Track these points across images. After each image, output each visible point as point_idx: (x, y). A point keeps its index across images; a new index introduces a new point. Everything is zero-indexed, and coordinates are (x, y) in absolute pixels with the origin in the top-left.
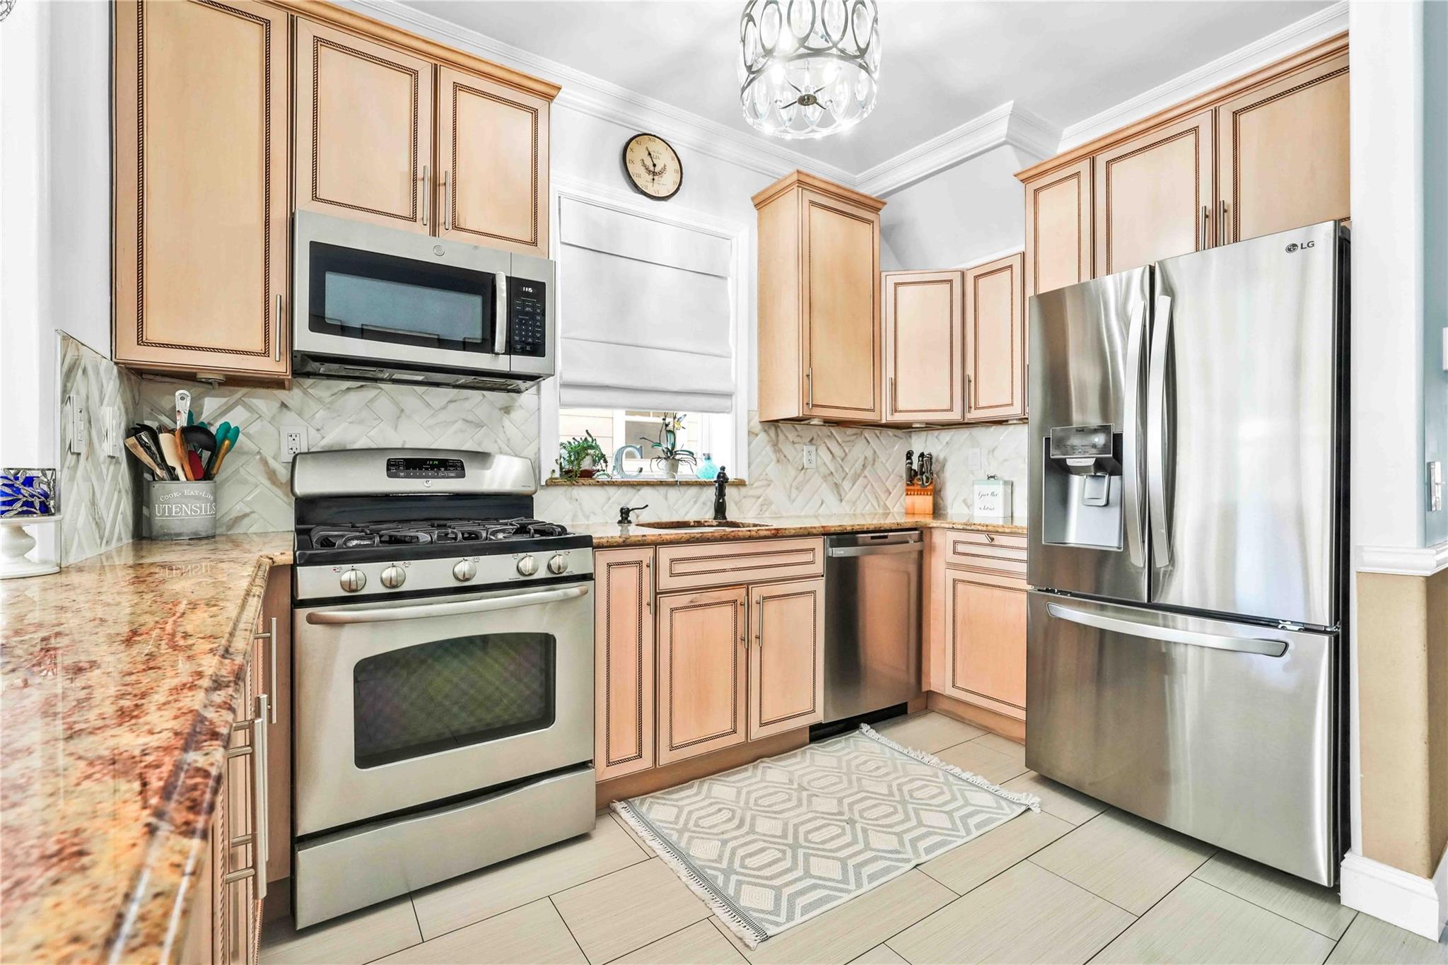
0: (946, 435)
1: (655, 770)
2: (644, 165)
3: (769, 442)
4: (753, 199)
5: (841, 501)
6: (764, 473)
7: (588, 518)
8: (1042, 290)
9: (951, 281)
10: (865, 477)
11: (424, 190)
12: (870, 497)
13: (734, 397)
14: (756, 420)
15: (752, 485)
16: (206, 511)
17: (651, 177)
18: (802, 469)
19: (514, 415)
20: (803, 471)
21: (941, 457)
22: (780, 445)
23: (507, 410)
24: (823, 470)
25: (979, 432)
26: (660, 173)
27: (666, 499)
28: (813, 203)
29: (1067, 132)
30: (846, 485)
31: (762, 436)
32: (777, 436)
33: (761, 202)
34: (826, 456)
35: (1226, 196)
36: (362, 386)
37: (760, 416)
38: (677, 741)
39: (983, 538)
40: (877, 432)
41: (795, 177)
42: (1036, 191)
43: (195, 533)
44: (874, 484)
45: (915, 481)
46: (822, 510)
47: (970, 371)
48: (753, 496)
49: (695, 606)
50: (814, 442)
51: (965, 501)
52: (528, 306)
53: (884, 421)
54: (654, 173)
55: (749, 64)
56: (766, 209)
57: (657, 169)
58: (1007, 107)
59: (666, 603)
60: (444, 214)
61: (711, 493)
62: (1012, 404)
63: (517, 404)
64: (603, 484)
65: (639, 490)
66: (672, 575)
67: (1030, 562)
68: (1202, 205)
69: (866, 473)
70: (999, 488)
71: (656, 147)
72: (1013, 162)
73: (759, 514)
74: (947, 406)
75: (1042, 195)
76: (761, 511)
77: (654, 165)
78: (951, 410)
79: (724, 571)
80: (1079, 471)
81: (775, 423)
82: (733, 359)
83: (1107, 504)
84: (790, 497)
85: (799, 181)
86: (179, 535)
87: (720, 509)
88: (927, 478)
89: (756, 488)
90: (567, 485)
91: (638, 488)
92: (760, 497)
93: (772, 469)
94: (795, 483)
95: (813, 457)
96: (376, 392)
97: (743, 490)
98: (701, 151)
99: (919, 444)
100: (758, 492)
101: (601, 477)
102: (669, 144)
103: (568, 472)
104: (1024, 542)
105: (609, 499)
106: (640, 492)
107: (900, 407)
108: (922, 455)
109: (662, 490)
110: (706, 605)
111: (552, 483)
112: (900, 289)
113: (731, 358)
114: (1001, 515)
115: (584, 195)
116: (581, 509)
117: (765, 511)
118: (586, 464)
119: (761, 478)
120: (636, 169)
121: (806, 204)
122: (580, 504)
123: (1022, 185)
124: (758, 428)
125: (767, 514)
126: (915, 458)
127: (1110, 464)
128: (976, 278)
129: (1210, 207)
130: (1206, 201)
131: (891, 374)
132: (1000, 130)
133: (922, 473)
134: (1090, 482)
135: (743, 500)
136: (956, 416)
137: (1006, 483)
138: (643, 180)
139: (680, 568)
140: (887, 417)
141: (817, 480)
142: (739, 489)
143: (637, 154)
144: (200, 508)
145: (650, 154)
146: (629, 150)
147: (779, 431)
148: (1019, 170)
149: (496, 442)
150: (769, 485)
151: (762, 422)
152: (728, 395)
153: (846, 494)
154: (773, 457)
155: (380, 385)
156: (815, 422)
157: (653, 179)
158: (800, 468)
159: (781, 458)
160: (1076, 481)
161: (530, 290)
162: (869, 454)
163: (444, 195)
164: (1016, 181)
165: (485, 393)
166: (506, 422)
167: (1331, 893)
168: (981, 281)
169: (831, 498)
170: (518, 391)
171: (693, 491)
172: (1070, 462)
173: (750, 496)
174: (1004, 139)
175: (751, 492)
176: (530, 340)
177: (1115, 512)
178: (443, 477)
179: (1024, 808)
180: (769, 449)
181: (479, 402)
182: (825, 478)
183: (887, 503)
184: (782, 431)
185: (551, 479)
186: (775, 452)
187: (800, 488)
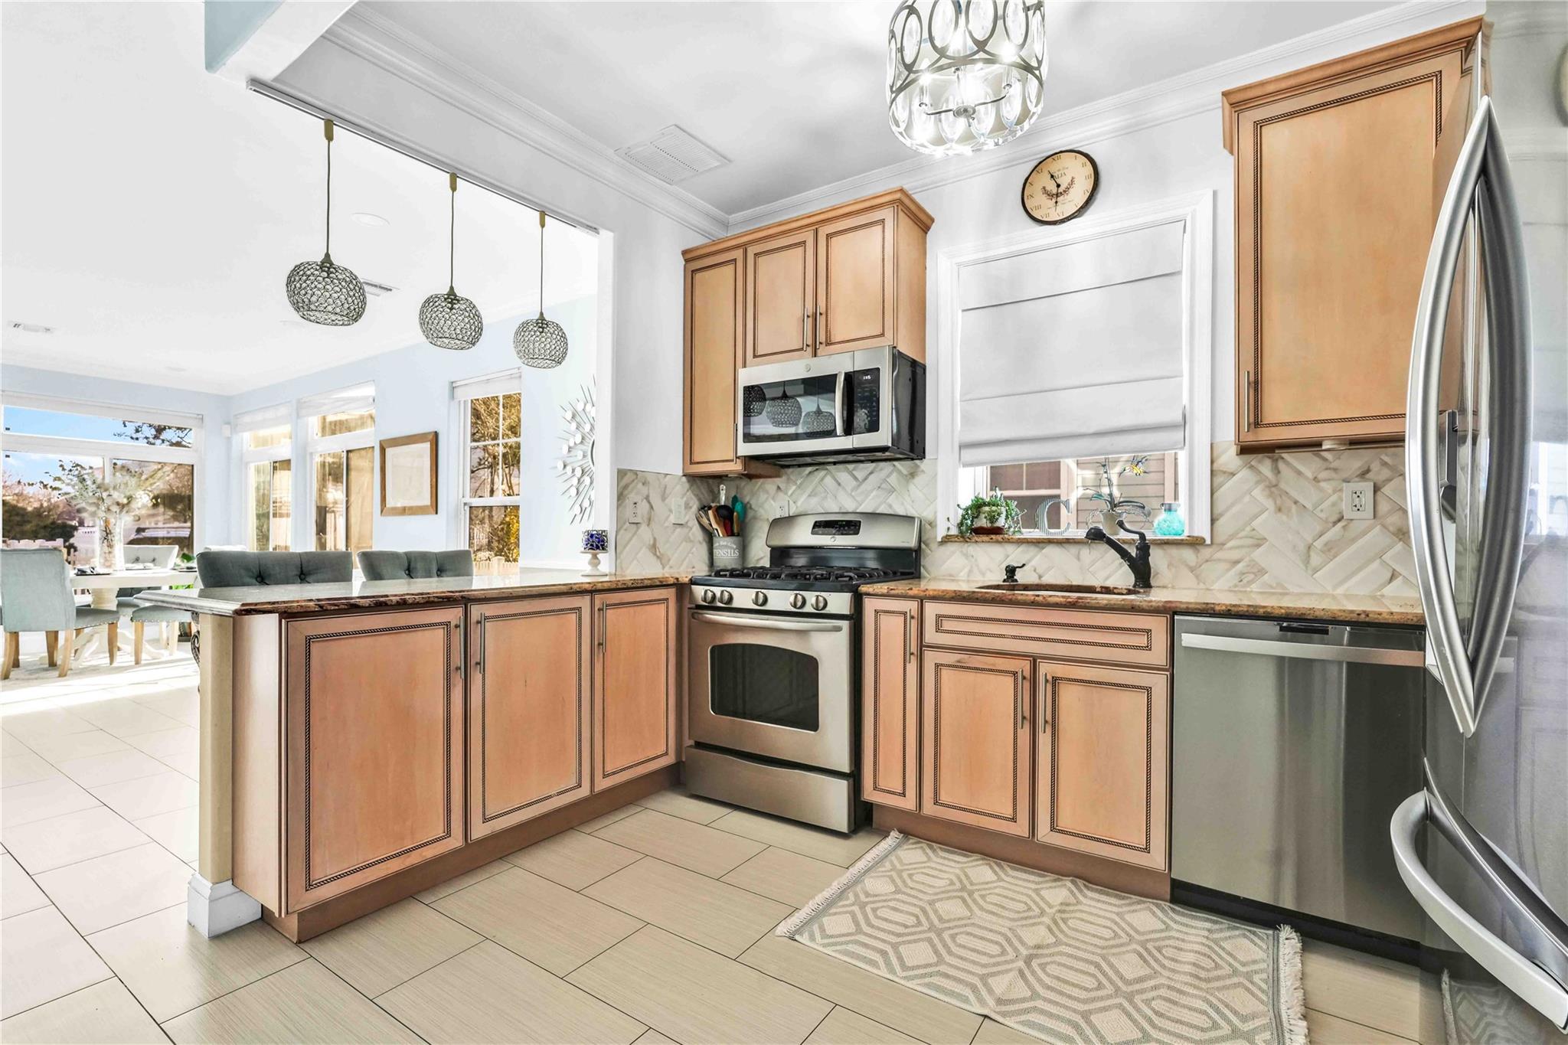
2: (1046, 191)
3: (1258, 483)
6: (1248, 529)
7: (983, 574)
15: (1224, 544)
17: (1056, 199)
18: (1339, 520)
20: (1340, 524)
22: (1282, 485)
23: (912, 475)
27: (1078, 559)
31: (1244, 474)
32: (1277, 471)
36: (817, 469)
46: (1388, 590)
48: (1225, 561)
50: (1368, 476)
54: (1057, 195)
57: (1061, 190)
65: (1043, 548)
71: (1062, 164)
73: (1236, 586)
76: (1241, 581)
77: (1058, 186)
84: (1306, 563)
89: (1231, 548)
90: (961, 542)
91: (1041, 545)
92: (1237, 562)
93: (1266, 523)
97: (1206, 552)
100: (1235, 555)
102: (1080, 149)
105: (1008, 556)
106: (1044, 551)
111: (947, 540)
113: (1182, 376)
115: (981, 255)
116: (977, 566)
117: (1250, 582)
118: (983, 522)
119: (1242, 534)
120: (1037, 200)
122: (976, 560)
125: (1254, 587)
135: (1202, 566)
138: (1046, 209)
142: (1198, 551)
143: (1037, 185)
145: (1052, 176)
146: (1028, 184)
150: (1258, 546)
151: (1242, 455)
154: (1269, 504)
157: (1056, 202)
158: (1335, 518)
159: (1287, 505)
173: (1219, 560)
175: (1219, 555)
180: (1258, 493)
182: (1402, 534)
184: (1288, 463)
185: (947, 535)
186: (1271, 495)
187: (1331, 550)
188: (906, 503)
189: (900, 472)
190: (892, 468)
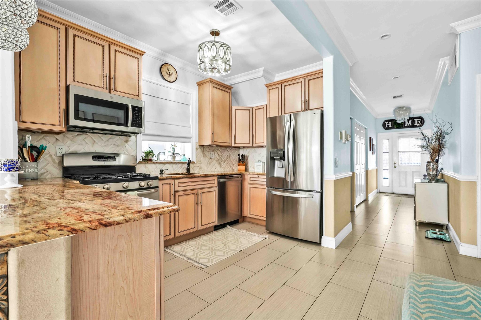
0: (249, 150)
1: (175, 238)
2: (166, 72)
3: (201, 151)
4: (197, 83)
5: (221, 167)
8: (270, 116)
9: (249, 110)
10: (227, 161)
11: (106, 80)
12: (229, 166)
13: (192, 138)
14: (198, 145)
16: (36, 171)
17: (168, 76)
18: (210, 159)
19: (128, 143)
21: (247, 155)
22: (204, 152)
23: (127, 141)
24: (216, 159)
25: (257, 149)
26: (171, 75)
28: (214, 87)
29: (277, 75)
30: (222, 163)
31: (199, 149)
32: (204, 150)
33: (200, 84)
34: (217, 156)
35: (307, 98)
37: (199, 144)
38: (180, 231)
39: (256, 176)
40: (231, 149)
41: (209, 80)
42: (269, 90)
43: (33, 178)
44: (230, 163)
45: (241, 162)
46: (216, 170)
47: (254, 134)
49: (184, 195)
50: (213, 151)
51: (253, 167)
52: (137, 114)
53: (232, 146)
55: (200, 59)
56: (201, 87)
57: (170, 74)
58: (262, 69)
59: (177, 194)
60: (112, 86)
61: (185, 166)
62: (264, 143)
63: (129, 140)
64: (154, 163)
66: (178, 187)
67: (267, 182)
68: (302, 100)
69: (228, 159)
70: (261, 164)
71: (170, 67)
72: (264, 82)
74: (248, 142)
75: (271, 91)
76: (199, 170)
77: (169, 73)
78: (249, 143)
79: (192, 185)
80: (277, 159)
81: (203, 146)
82: (191, 128)
83: (282, 167)
84: (207, 166)
85: (210, 81)
86: (28, 178)
87: (188, 170)
88: (244, 161)
89: (198, 164)
91: (165, 164)
92: (199, 166)
93: (202, 159)
94: (208, 163)
95: (213, 155)
96: (87, 136)
98: (182, 69)
99: (242, 152)
101: (153, 161)
102: (174, 67)
103: (144, 160)
104: (265, 177)
107: (237, 142)
108: (242, 155)
109: (172, 165)
110: (187, 194)
111: (140, 163)
112: (237, 111)
114: (262, 171)
115: (149, 80)
118: (150, 157)
119: (199, 161)
120: (164, 73)
121: (212, 87)
122: (148, 169)
123: (266, 88)
124: (198, 147)
126: (240, 156)
127: (282, 158)
128: (256, 110)
129: (304, 100)
130: (303, 99)
131: (234, 134)
132: (261, 74)
133: (242, 160)
134: (279, 162)
135: (194, 167)
136: (250, 145)
137: (263, 162)
138: (166, 77)
139: (180, 185)
140: (233, 145)
141: (214, 162)
142: (194, 164)
143: (164, 69)
144: (35, 171)
145: (168, 69)
146: (162, 68)
147: (204, 148)
148: (266, 84)
149: (123, 151)
150: (201, 163)
151: (199, 146)
152: (190, 138)
153: (222, 165)
154: (202, 155)
155: (88, 134)
156: (214, 146)
159: (205, 156)
160: (276, 162)
161: (138, 109)
162: (228, 154)
163: (112, 81)
164: (265, 86)
165: (120, 136)
166: (126, 145)
167: (320, 244)
168: (257, 111)
169: (218, 167)
170: (130, 136)
171: (180, 165)
172: (275, 157)
173: (196, 166)
174: (262, 76)
175: (196, 165)
176: (138, 123)
177: (284, 169)
178: (110, 161)
179: (265, 238)
180: (201, 153)
181: (118, 139)
182: (216, 161)
183: (233, 168)
185: (140, 161)
186: (203, 154)
187: (210, 164)
188: (124, 151)
189: (122, 139)
190: (119, 138)
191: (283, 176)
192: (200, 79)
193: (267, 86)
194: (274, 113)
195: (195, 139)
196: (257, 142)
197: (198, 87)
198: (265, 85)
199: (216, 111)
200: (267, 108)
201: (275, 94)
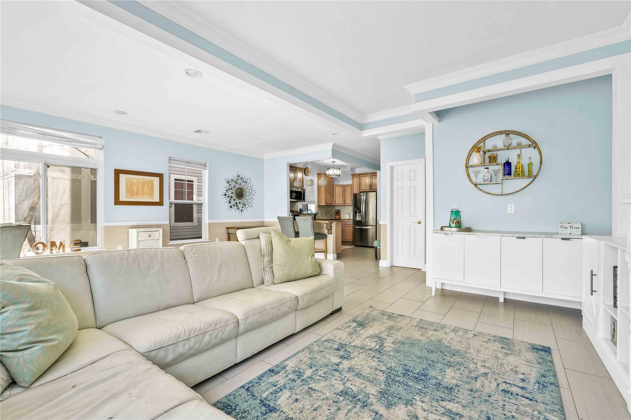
0: (341, 207)
8: (354, 193)
9: (342, 186)
12: (330, 216)
21: (340, 210)
25: (346, 207)
26: (308, 172)
29: (357, 169)
30: (327, 214)
33: (318, 174)
39: (347, 221)
40: (333, 207)
42: (353, 177)
47: (345, 199)
51: (343, 217)
56: (319, 176)
58: (350, 167)
62: (350, 203)
67: (353, 222)
69: (330, 212)
70: (349, 215)
71: (308, 169)
74: (342, 203)
80: (358, 212)
81: (320, 206)
82: (315, 196)
85: (325, 174)
92: (318, 216)
93: (319, 212)
94: (322, 214)
95: (324, 210)
98: (312, 168)
99: (336, 208)
104: (352, 221)
107: (336, 203)
108: (338, 210)
112: (336, 187)
114: (350, 218)
120: (306, 172)
121: (325, 176)
126: (337, 210)
127: (360, 212)
128: (346, 186)
130: (370, 184)
131: (335, 199)
133: (338, 213)
136: (343, 205)
140: (334, 205)
143: (306, 170)
150: (319, 214)
151: (318, 205)
152: (314, 202)
156: (326, 205)
159: (320, 210)
160: (357, 213)
169: (326, 216)
174: (349, 171)
177: (361, 217)
179: (352, 247)
182: (325, 213)
183: (332, 217)
191: (361, 220)
192: (319, 172)
193: (352, 175)
194: (356, 191)
195: (316, 202)
196: (346, 203)
197: (317, 176)
198: (351, 174)
199: (327, 189)
200: (352, 186)
201: (356, 180)
